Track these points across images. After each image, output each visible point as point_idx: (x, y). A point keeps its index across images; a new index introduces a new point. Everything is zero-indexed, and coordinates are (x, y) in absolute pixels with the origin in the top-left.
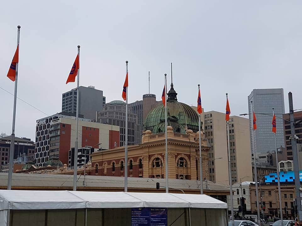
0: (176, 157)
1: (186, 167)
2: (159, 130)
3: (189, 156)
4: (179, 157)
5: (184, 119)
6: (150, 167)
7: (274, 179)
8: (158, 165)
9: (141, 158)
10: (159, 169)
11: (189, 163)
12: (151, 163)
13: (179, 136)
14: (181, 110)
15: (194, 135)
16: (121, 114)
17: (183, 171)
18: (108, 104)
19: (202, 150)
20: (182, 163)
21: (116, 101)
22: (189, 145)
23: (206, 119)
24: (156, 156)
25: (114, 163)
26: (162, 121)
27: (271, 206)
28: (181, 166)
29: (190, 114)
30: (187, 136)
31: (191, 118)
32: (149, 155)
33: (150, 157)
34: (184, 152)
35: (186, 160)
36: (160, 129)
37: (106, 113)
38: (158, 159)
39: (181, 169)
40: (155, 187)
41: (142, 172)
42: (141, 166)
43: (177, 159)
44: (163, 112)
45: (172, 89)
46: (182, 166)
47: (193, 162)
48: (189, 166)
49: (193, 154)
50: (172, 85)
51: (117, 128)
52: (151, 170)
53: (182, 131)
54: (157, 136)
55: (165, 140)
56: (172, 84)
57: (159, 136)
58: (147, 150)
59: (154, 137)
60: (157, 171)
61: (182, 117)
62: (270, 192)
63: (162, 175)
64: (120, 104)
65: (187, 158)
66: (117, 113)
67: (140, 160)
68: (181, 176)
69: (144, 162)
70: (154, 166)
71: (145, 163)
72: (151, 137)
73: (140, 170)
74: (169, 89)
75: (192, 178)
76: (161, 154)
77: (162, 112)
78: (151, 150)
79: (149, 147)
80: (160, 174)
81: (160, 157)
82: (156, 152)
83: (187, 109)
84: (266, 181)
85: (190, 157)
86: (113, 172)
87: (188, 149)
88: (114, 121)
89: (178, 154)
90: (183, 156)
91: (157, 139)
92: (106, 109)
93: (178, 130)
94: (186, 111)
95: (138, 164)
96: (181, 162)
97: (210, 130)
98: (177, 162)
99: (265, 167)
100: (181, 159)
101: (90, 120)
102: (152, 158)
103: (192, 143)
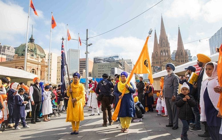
0: (30, 68)
1: (35, 73)
3: (37, 69)
4: (32, 68)
5: (37, 52)
11: (37, 72)
13: (33, 58)
24: (20, 67)
29: (40, 50)
32: (16, 66)
34: (35, 66)
35: (35, 70)
36: (23, 54)
45: (32, 37)
46: (33, 73)
47: (39, 72)
49: (40, 68)
51: (4, 57)
58: (14, 64)
59: (19, 58)
76: (22, 66)
78: (17, 64)
82: (19, 65)
83: (39, 47)
87: (37, 65)
90: (34, 68)
91: (21, 58)
96: (33, 71)
98: (31, 71)
100: (33, 69)
103: (39, 63)
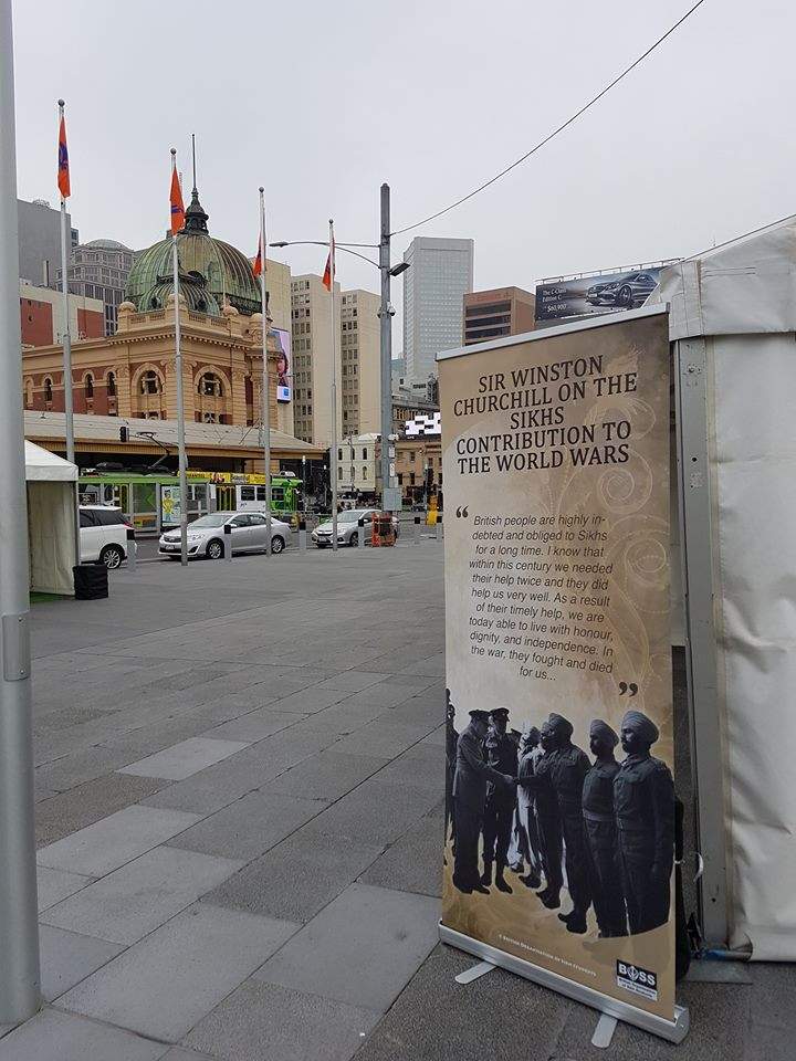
0: (195, 370)
1: (221, 395)
2: (154, 303)
3: (229, 372)
4: (203, 371)
5: (222, 282)
6: (135, 392)
7: (422, 427)
8: (152, 389)
9: (113, 370)
10: (154, 398)
11: (228, 386)
12: (135, 383)
13: (203, 320)
14: (215, 257)
15: (243, 320)
16: (115, 273)
17: (212, 405)
18: (83, 247)
19: (268, 360)
20: (212, 386)
21: (103, 241)
22: (229, 346)
23: (296, 293)
24: (147, 368)
25: (48, 382)
26: (164, 281)
27: (413, 482)
28: (207, 393)
29: (237, 270)
30: (224, 323)
31: (240, 278)
32: (131, 365)
33: (132, 368)
34: (214, 360)
35: (220, 380)
36: (154, 300)
37: (78, 270)
38: (151, 374)
39: (208, 400)
40: (118, 437)
41: (114, 405)
42: (112, 390)
43: (198, 377)
44: (169, 261)
45: (195, 202)
46: (212, 393)
47: (239, 387)
48: (228, 394)
49: (240, 367)
50: (195, 194)
51: (97, 306)
52: (135, 400)
53: (213, 308)
54: (148, 318)
55: (174, 327)
56: (195, 189)
57: (153, 318)
58: (123, 351)
59: (141, 319)
60: (151, 402)
61: (216, 276)
62: (412, 453)
63: (162, 412)
64: (112, 249)
65: (222, 375)
66: (105, 271)
67: (111, 375)
68: (207, 415)
69: (120, 379)
70: (143, 391)
71: (122, 383)
72: (133, 320)
73: (111, 398)
74: (187, 203)
75: (234, 420)
76: (157, 363)
77: (166, 260)
78: (135, 351)
79: (129, 345)
80: (158, 411)
81: (156, 369)
82: (145, 357)
83: (230, 256)
84: (408, 432)
85: (231, 374)
86: (49, 403)
87: (225, 354)
88: (99, 289)
89: (201, 365)
90: (213, 370)
91: (149, 325)
92: (79, 259)
93: (202, 306)
94: (227, 262)
95: (105, 384)
96: (208, 385)
97: (305, 320)
98: (197, 382)
99: (416, 405)
100: (209, 376)
101: (29, 282)
102: (138, 372)
103: (236, 339)
